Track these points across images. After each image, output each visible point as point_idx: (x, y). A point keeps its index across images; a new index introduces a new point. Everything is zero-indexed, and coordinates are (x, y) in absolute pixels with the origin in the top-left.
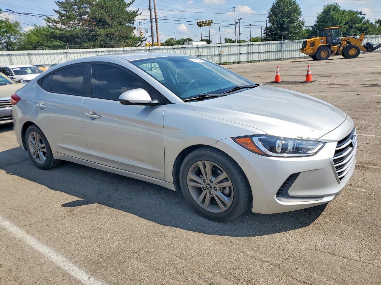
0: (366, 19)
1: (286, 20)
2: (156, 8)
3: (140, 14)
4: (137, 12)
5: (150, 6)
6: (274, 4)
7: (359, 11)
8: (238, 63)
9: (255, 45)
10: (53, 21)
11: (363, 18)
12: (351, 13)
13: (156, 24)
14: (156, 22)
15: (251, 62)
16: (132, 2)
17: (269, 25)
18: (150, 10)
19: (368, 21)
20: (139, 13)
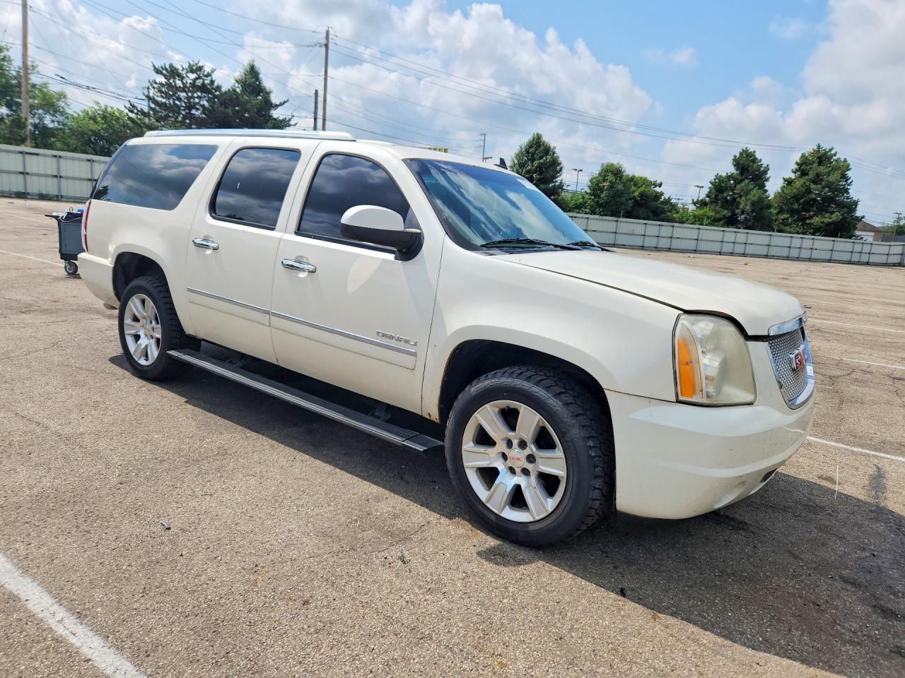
0: (667, 197)
2: (327, 118)
3: (295, 125)
4: (290, 120)
5: (316, 113)
6: (521, 147)
7: (659, 182)
10: (138, 111)
11: (662, 194)
12: (644, 182)
16: (283, 104)
18: (315, 119)
19: (669, 199)
20: (292, 122)
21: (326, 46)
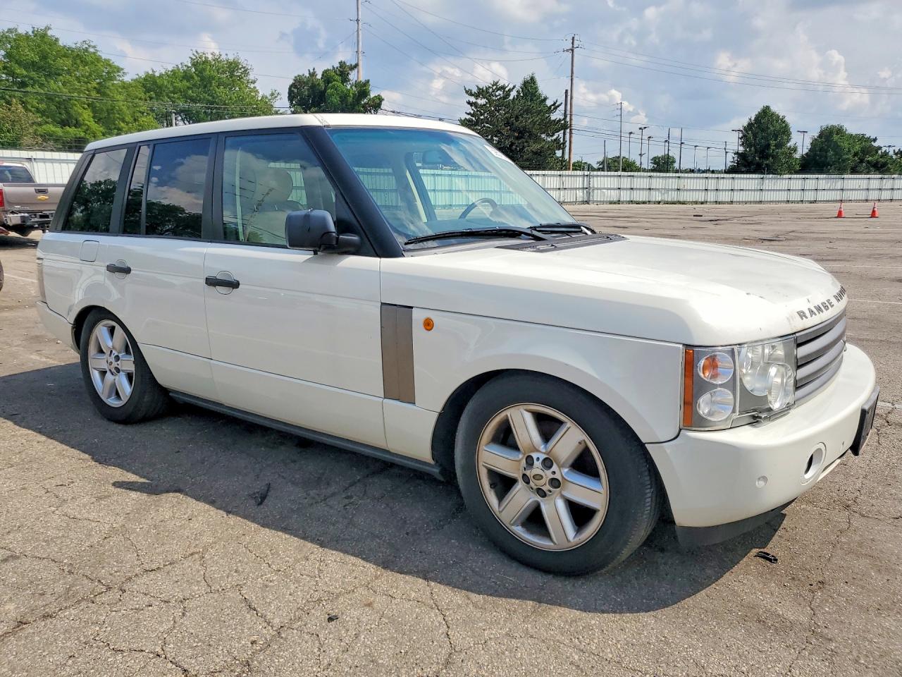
0: (883, 150)
1: (773, 142)
2: (573, 113)
6: (750, 119)
7: (873, 137)
8: (702, 203)
9: (726, 178)
11: (880, 148)
12: (862, 139)
13: (570, 137)
14: (571, 133)
15: (720, 203)
17: (741, 149)
19: (886, 153)
21: (572, 50)
